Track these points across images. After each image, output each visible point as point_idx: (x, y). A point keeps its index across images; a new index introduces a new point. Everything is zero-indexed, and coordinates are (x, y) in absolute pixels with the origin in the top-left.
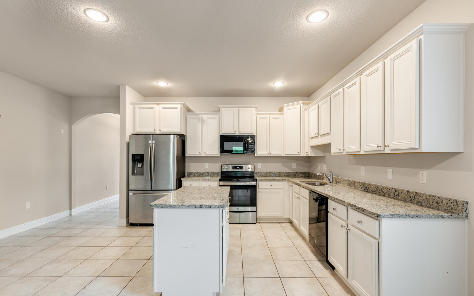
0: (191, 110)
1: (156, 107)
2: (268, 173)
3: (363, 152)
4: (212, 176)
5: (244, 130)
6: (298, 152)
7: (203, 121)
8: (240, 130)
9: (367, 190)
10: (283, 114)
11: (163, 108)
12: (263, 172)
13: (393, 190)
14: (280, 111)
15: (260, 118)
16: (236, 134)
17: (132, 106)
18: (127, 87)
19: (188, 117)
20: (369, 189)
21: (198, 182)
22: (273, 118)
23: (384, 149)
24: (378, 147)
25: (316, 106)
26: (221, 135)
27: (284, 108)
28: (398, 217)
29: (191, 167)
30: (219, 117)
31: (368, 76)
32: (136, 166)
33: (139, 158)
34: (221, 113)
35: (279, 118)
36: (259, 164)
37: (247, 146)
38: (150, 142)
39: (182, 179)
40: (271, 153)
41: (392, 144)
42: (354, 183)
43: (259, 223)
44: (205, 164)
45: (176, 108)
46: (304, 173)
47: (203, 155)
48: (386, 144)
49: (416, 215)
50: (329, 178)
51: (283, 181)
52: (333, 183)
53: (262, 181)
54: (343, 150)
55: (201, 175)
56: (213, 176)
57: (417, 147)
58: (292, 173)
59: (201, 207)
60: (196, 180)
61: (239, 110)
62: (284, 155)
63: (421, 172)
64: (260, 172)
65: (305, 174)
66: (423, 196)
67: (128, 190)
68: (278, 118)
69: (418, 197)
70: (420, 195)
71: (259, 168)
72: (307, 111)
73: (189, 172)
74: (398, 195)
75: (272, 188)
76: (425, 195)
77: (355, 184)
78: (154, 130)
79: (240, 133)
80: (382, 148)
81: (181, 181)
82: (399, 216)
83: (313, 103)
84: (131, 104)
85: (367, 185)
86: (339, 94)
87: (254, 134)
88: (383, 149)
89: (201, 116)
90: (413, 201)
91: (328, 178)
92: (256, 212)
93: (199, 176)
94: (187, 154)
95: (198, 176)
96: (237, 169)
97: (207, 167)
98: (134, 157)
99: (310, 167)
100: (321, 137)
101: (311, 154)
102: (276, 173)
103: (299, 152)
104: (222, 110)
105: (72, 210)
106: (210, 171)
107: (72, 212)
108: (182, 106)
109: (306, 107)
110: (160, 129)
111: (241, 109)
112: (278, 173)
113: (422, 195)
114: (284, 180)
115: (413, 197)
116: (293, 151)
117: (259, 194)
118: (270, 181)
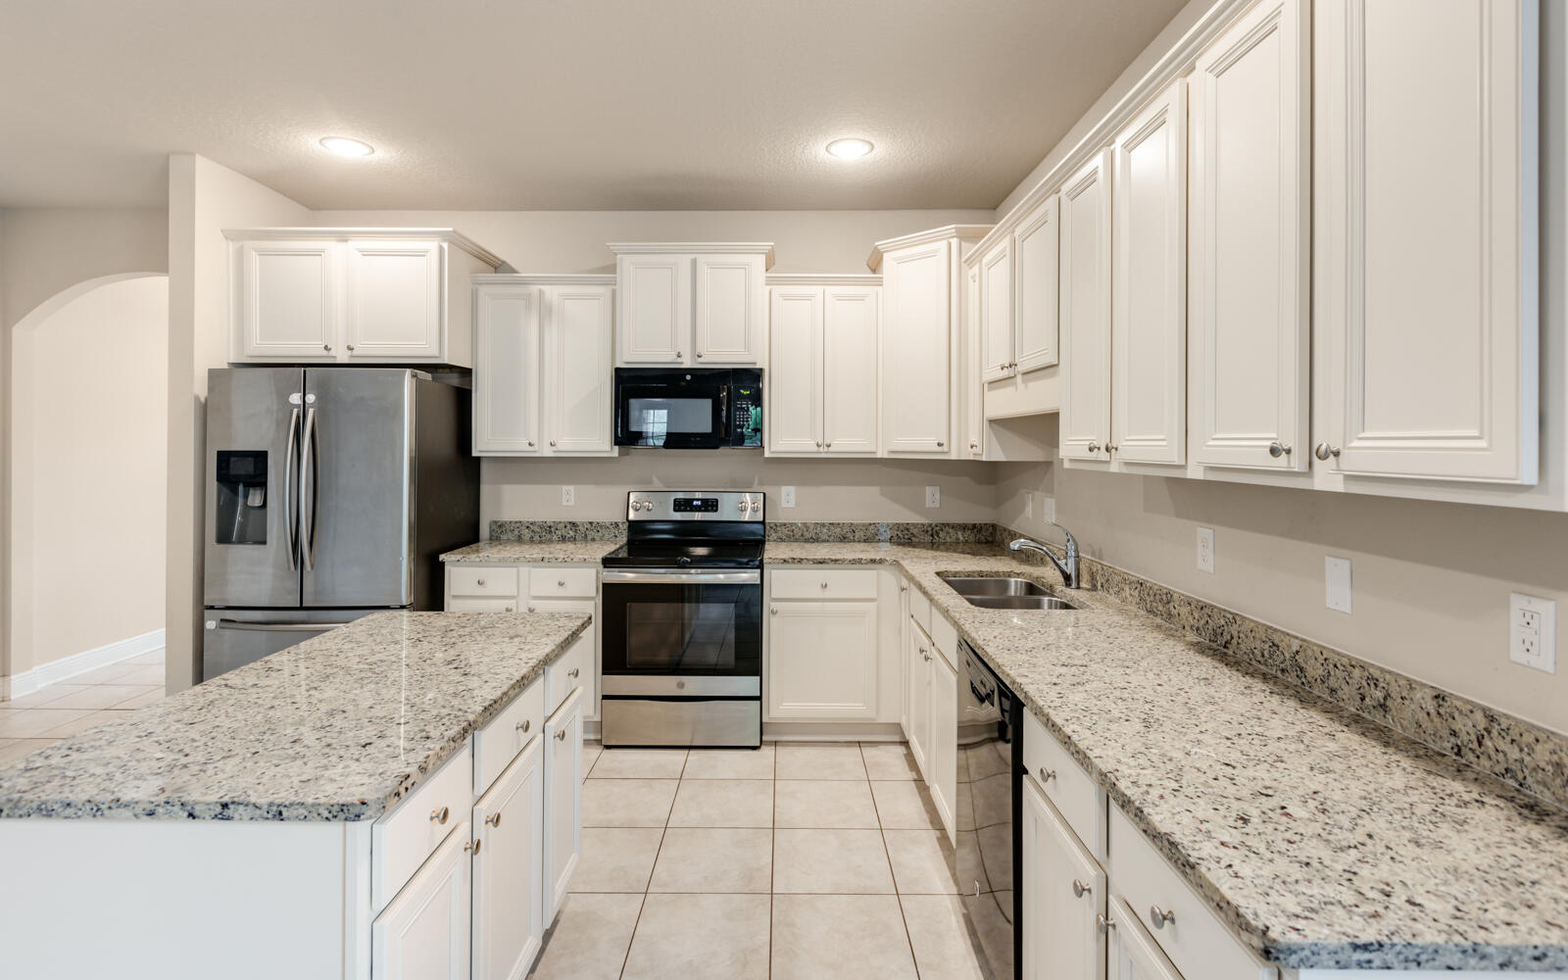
0: (504, 262)
1: (332, 246)
2: (823, 525)
3: (1202, 469)
4: (589, 537)
5: (719, 352)
6: (939, 445)
7: (545, 311)
8: (699, 350)
9: (1225, 647)
10: (879, 283)
11: (365, 253)
12: (804, 524)
13: (1357, 672)
14: (874, 271)
15: (787, 298)
16: (682, 363)
17: (232, 246)
18: (201, 162)
19: (483, 290)
20: (1234, 642)
21: (515, 570)
22: (840, 298)
23: (1311, 464)
24: (1274, 451)
25: (1006, 243)
26: (617, 370)
27: (885, 255)
28: (1407, 960)
29: (501, 501)
30: (614, 292)
31: (1220, 69)
32: (241, 501)
33: (247, 468)
34: (618, 275)
35: (866, 296)
36: (785, 489)
37: (724, 413)
38: (295, 398)
39: (442, 557)
40: (829, 446)
41: (1356, 444)
42: (1168, 598)
43: (776, 743)
44: (565, 488)
45: (422, 254)
46: (974, 526)
47: (548, 452)
48: (1321, 440)
49: (1532, 952)
50: (1062, 563)
51: (873, 566)
52: (1078, 588)
53: (786, 565)
54: (1107, 449)
55: (544, 533)
56: (593, 540)
57: (1530, 476)
58: (923, 525)
59: (227, 813)
60: (502, 563)
61: (694, 262)
62: (886, 456)
63: (1518, 603)
64: (791, 524)
65: (980, 531)
66: (1538, 748)
67: (202, 608)
68: (861, 298)
69: (1503, 745)
70: (1514, 733)
71: (788, 505)
72: (976, 269)
73: (495, 522)
74: (1383, 706)
75: (827, 594)
76: (1550, 746)
77: (1171, 604)
78: (326, 348)
79: (700, 360)
80: (1297, 463)
81: (443, 564)
82: (1411, 953)
83: (993, 230)
84: (230, 235)
85: (1223, 623)
86: (1091, 179)
87: (757, 367)
88: (1305, 469)
89: (534, 289)
90: (1471, 757)
91: (1057, 565)
92: (759, 698)
93: (537, 538)
94: (479, 448)
95: (532, 541)
96: (691, 510)
97: (570, 502)
98: (228, 463)
99: (997, 503)
100: (1023, 381)
101: (994, 452)
102: (857, 525)
103: (944, 440)
104: (627, 265)
105: (12, 677)
106: (582, 516)
107: (9, 683)
108: (445, 245)
109: (971, 249)
110: (352, 346)
111: (702, 259)
112: (864, 525)
113: (1528, 738)
114: (881, 562)
115: (1473, 737)
116: (921, 442)
117: (774, 620)
118: (820, 565)
